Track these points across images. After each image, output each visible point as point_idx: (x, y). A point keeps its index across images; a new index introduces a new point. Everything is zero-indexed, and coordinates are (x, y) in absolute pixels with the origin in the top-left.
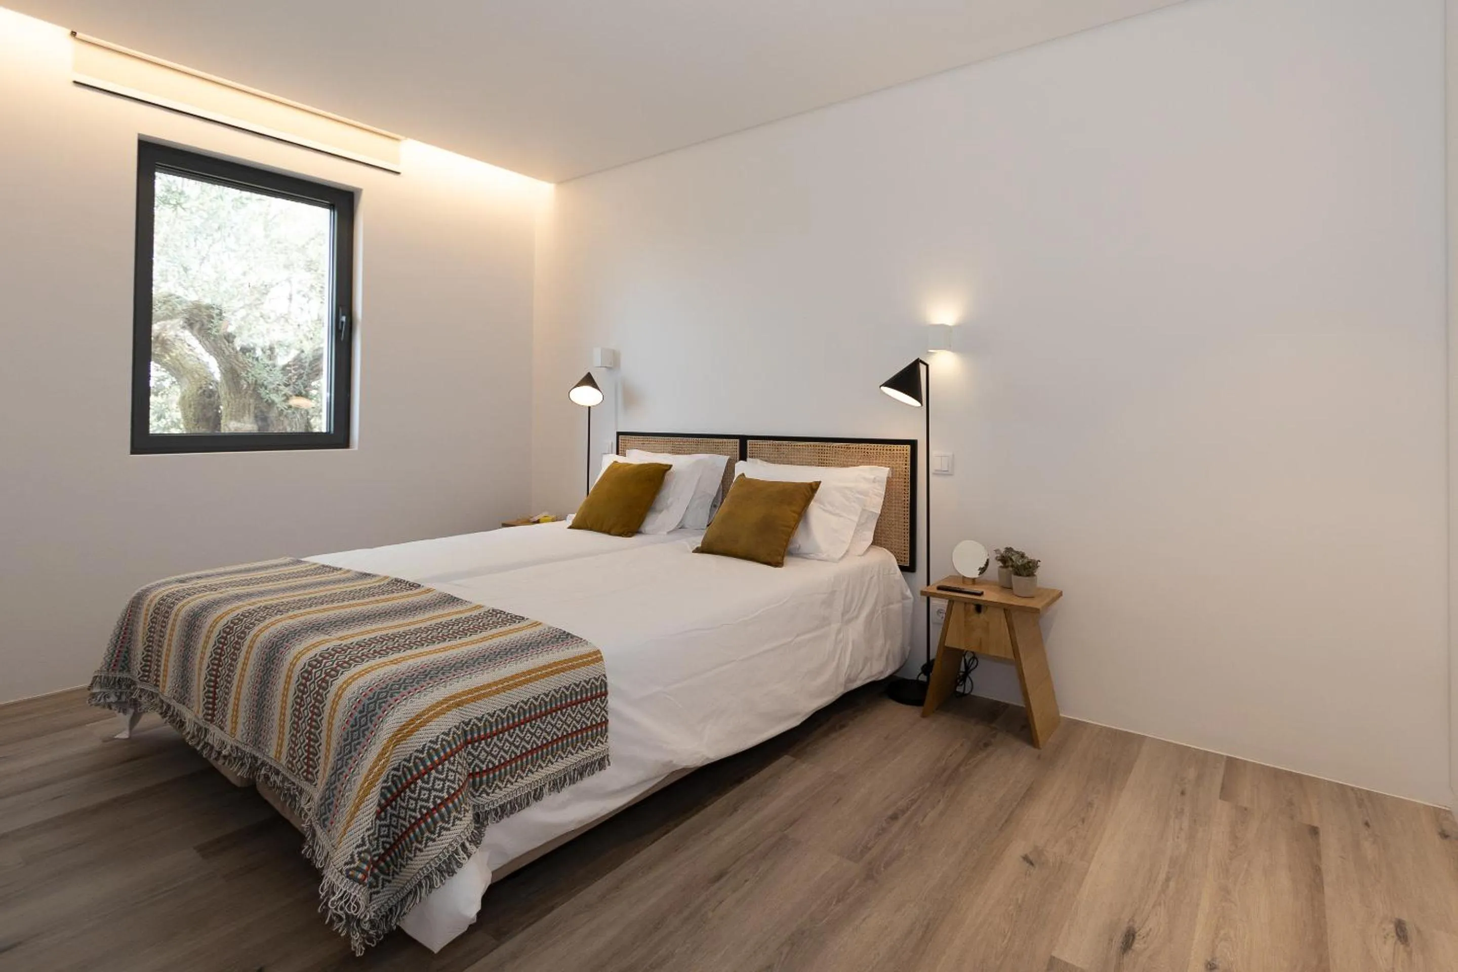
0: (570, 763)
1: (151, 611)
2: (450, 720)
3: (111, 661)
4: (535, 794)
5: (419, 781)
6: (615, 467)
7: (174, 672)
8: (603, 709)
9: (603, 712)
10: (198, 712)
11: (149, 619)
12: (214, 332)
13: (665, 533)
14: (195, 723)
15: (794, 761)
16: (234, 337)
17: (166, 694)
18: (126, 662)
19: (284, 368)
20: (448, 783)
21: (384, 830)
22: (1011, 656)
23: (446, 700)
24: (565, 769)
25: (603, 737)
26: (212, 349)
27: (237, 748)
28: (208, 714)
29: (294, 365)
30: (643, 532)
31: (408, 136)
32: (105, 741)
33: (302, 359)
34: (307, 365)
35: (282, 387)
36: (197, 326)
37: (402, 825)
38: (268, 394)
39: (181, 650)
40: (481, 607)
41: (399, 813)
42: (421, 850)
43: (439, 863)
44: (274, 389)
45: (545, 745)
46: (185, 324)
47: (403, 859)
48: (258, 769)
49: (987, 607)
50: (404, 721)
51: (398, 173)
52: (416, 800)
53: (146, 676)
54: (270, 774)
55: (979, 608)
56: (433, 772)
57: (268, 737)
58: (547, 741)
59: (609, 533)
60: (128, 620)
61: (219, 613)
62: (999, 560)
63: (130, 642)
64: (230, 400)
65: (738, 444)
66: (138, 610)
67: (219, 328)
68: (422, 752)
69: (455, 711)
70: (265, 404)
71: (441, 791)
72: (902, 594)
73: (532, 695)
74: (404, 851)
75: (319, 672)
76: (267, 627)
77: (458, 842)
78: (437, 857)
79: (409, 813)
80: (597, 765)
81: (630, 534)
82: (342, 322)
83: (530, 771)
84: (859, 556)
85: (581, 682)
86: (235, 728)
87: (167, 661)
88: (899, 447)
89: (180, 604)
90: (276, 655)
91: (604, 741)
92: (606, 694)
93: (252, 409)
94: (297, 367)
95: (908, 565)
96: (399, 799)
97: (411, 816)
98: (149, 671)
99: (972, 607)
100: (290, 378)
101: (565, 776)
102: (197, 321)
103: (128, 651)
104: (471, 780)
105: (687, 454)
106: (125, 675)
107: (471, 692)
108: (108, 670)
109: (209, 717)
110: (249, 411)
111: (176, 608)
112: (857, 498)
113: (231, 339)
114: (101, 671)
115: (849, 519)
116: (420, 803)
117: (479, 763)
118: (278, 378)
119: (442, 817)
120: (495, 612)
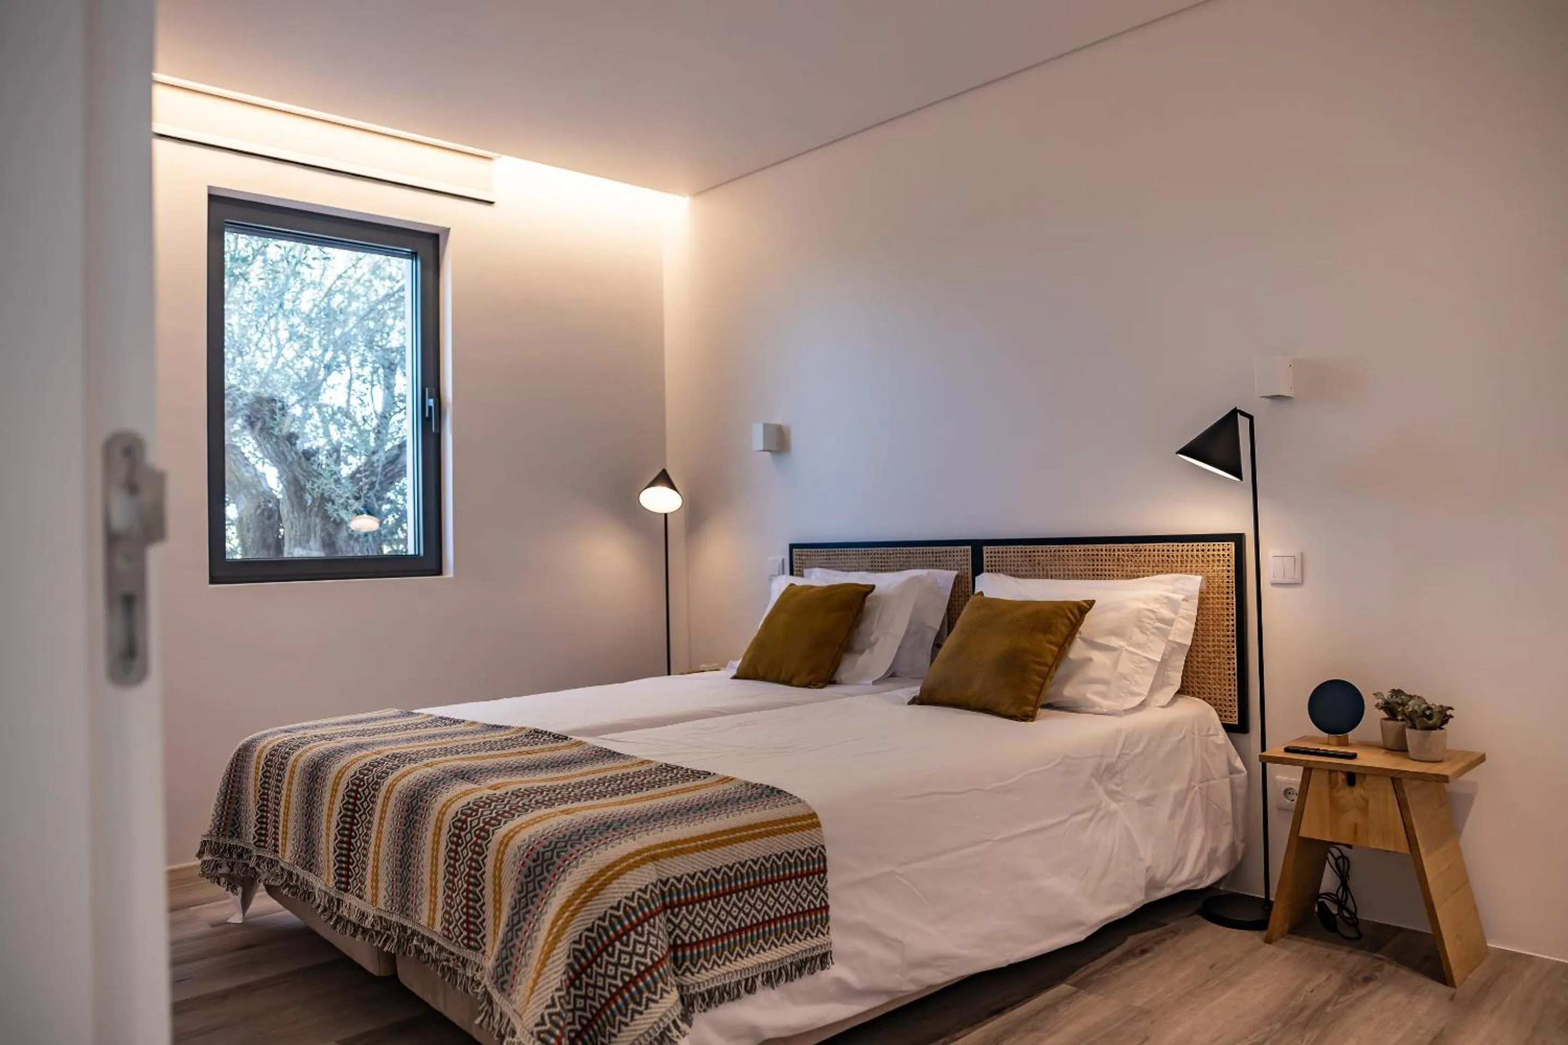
0: (786, 954)
1: (262, 763)
2: (647, 875)
3: (220, 824)
4: (746, 986)
5: (617, 944)
6: (791, 593)
7: (295, 833)
8: (822, 890)
9: (822, 894)
10: (328, 880)
11: (260, 773)
12: (276, 432)
13: (870, 682)
14: (326, 893)
15: (1078, 991)
16: (297, 438)
17: (287, 860)
18: (235, 827)
19: (352, 477)
20: (650, 949)
21: (580, 1003)
22: (1404, 848)
23: (638, 852)
24: (781, 960)
25: (824, 927)
26: (273, 455)
27: (381, 918)
28: (342, 882)
29: (365, 471)
30: (838, 680)
31: (504, 153)
32: (213, 925)
33: (373, 463)
34: (379, 469)
35: (351, 501)
36: (259, 424)
37: (601, 996)
38: (336, 510)
39: (303, 808)
40: (649, 762)
41: (596, 982)
42: (626, 1025)
43: (649, 1039)
44: (343, 504)
45: (755, 925)
46: (246, 424)
47: (604, 1036)
48: (409, 940)
49: (1365, 775)
50: (592, 872)
51: (492, 203)
52: (616, 965)
53: (262, 841)
54: (422, 947)
55: (1351, 779)
56: (632, 933)
57: (418, 902)
58: (758, 920)
59: (789, 683)
60: (234, 776)
61: (343, 763)
62: (1382, 708)
63: (237, 803)
64: (293, 520)
65: (970, 553)
66: (245, 764)
67: (281, 426)
68: (617, 909)
69: (650, 866)
70: (332, 524)
71: (644, 955)
72: (1230, 764)
73: (738, 860)
74: (605, 1027)
75: (476, 821)
76: (404, 776)
77: (669, 1018)
78: (647, 1032)
79: (608, 980)
80: (818, 961)
81: (820, 684)
82: (430, 408)
83: (739, 954)
84: (1163, 707)
85: (794, 851)
86: (375, 895)
87: (286, 820)
88: (1218, 545)
89: (297, 753)
90: (420, 803)
91: (825, 932)
92: (825, 871)
93: (319, 532)
94: (367, 473)
95: (1237, 723)
96: (594, 965)
97: (610, 985)
98: (266, 835)
99: (1341, 777)
100: (361, 489)
101: (780, 969)
102: (258, 419)
103: (237, 814)
104: (672, 954)
105: (894, 571)
106: (234, 842)
107: (665, 845)
108: (218, 835)
109: (343, 886)
110: (315, 533)
111: (292, 758)
112: (1157, 628)
113: (293, 440)
114: (210, 834)
115: (1145, 657)
116: (621, 969)
117: (681, 934)
118: (345, 492)
119: (647, 986)
120: (668, 768)
